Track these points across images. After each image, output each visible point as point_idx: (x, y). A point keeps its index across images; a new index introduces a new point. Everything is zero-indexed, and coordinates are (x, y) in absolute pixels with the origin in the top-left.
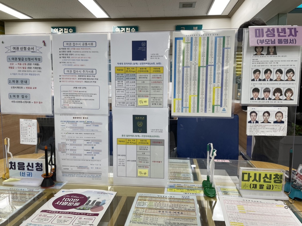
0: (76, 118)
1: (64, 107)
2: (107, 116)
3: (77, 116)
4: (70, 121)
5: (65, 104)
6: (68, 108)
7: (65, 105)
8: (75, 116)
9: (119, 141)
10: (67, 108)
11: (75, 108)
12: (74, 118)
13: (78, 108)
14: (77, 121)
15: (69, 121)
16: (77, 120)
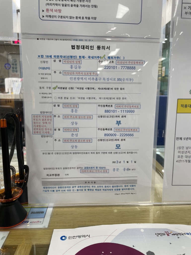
4: (63, 55)
6: (57, 19)
8: (76, 43)
9: (182, 106)
15: (61, 56)
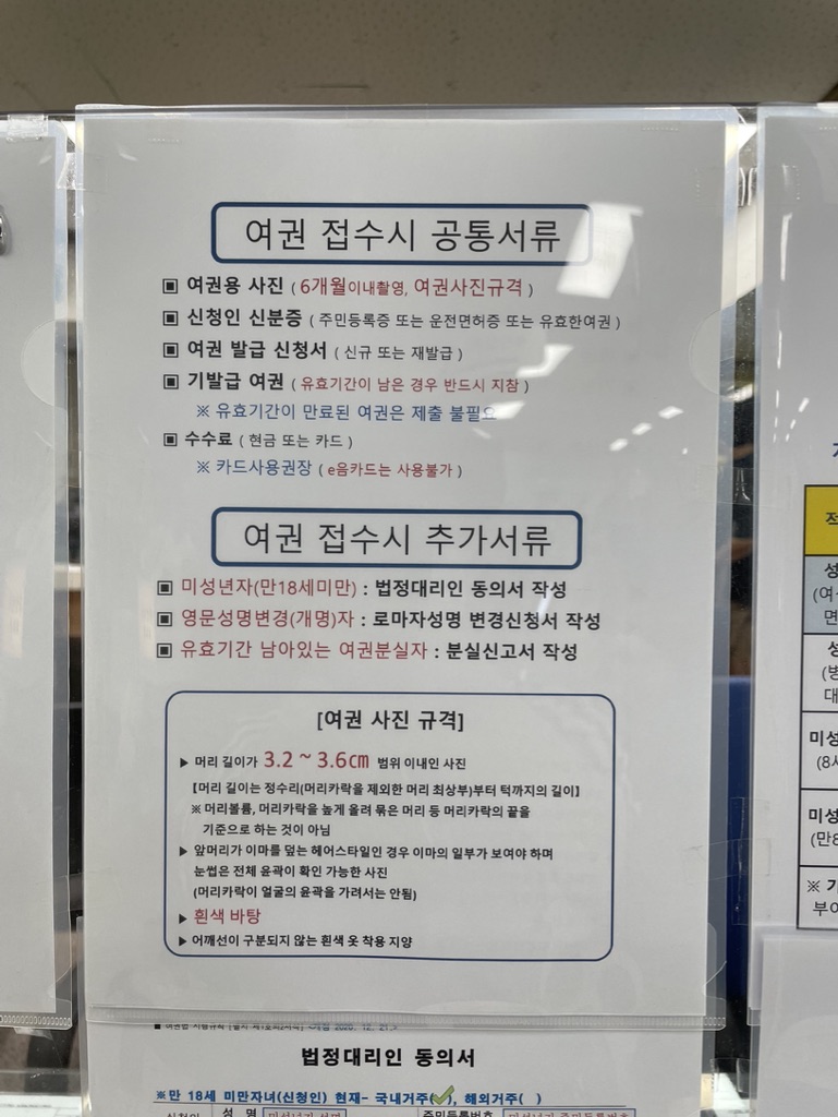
0: (332, 1056)
1: (198, 940)
2: (691, 1030)
3: (343, 1041)
5: (210, 903)
6: (243, 949)
7: (220, 915)
10: (230, 949)
11: (335, 948)
12: (309, 1057)
13: (362, 948)
14: (348, 1090)
16: (343, 1077)
